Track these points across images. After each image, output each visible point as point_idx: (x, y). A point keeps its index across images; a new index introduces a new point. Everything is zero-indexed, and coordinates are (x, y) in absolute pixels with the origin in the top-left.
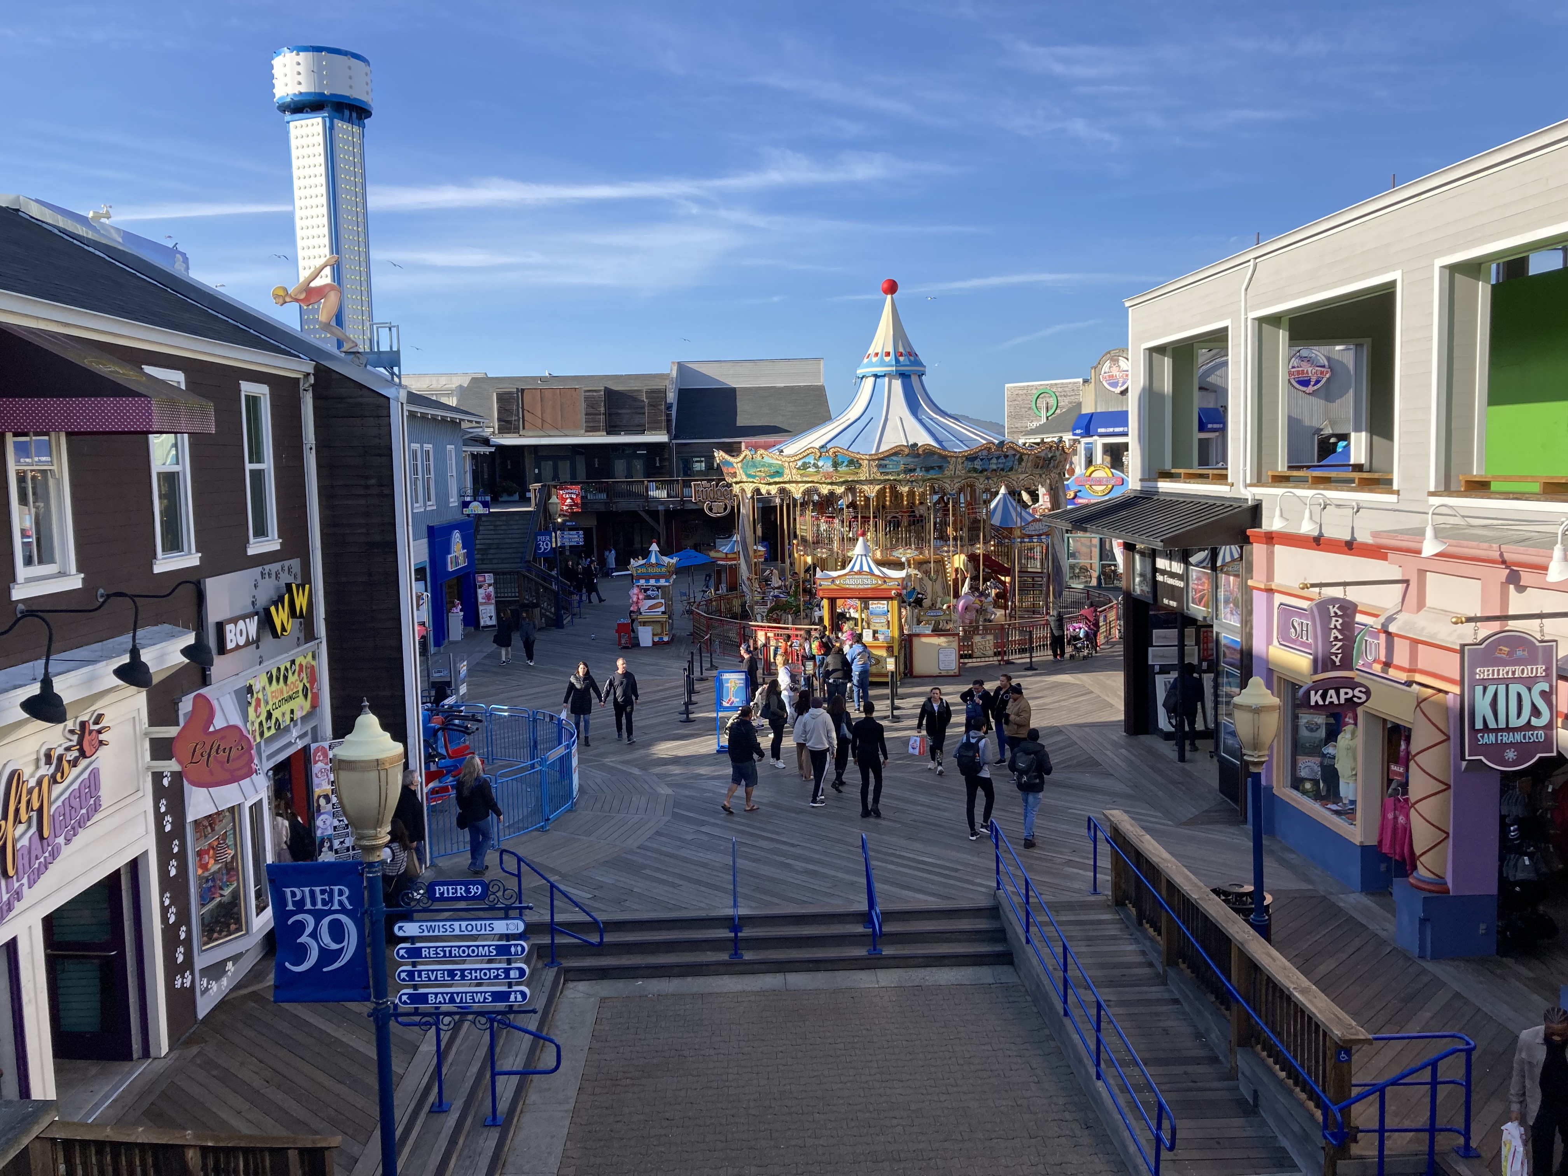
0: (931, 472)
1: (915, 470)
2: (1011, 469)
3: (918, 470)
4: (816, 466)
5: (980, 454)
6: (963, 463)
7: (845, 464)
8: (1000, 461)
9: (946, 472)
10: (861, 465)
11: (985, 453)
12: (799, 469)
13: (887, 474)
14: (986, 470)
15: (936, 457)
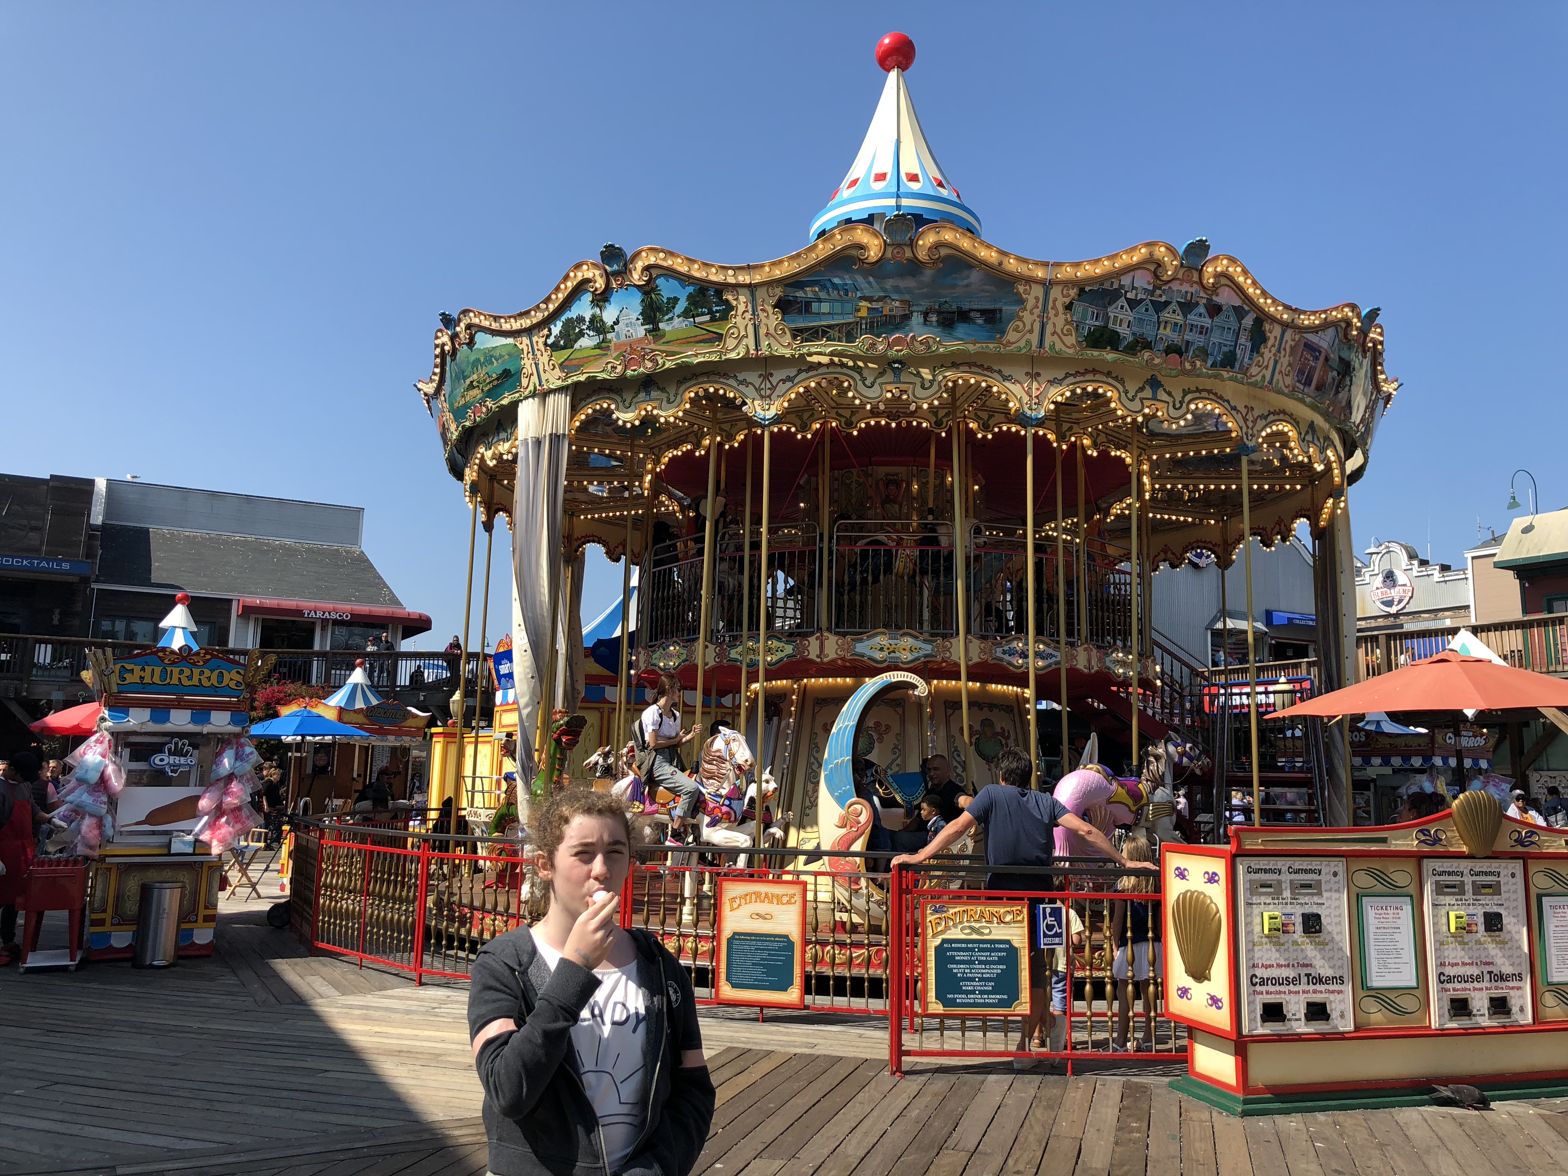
0: (961, 329)
1: (907, 317)
2: (1229, 361)
3: (917, 319)
4: (597, 326)
5: (1126, 281)
6: (1069, 307)
7: (680, 308)
8: (1192, 318)
9: (1012, 336)
10: (730, 307)
11: (1143, 280)
12: (555, 347)
13: (815, 334)
14: (1148, 346)
15: (975, 277)
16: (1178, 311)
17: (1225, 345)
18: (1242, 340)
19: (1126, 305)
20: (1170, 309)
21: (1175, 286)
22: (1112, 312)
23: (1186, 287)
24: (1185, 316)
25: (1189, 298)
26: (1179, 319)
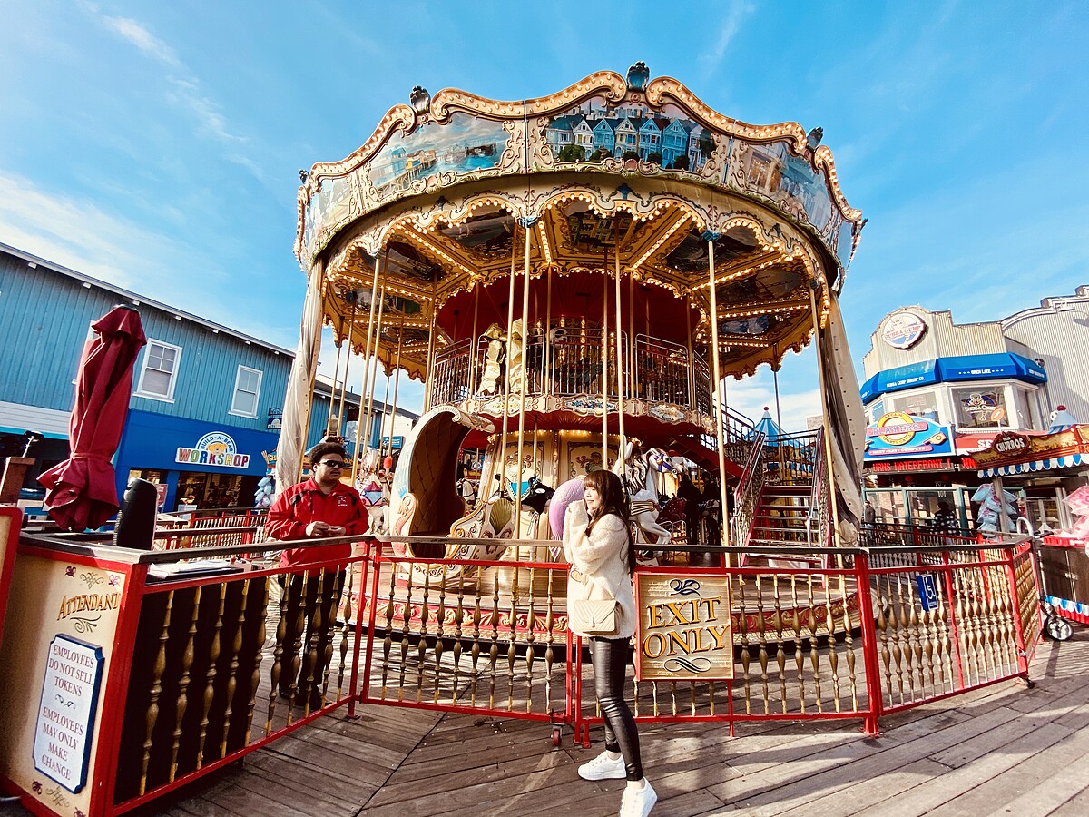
1: (435, 162)
2: (683, 163)
3: (441, 161)
5: (584, 107)
8: (644, 130)
9: (505, 162)
11: (597, 103)
13: (388, 189)
16: (630, 125)
17: (678, 151)
18: (692, 147)
19: (587, 125)
20: (623, 124)
21: (626, 106)
22: (577, 131)
23: (635, 106)
24: (637, 129)
25: (638, 114)
26: (633, 131)
